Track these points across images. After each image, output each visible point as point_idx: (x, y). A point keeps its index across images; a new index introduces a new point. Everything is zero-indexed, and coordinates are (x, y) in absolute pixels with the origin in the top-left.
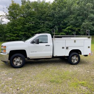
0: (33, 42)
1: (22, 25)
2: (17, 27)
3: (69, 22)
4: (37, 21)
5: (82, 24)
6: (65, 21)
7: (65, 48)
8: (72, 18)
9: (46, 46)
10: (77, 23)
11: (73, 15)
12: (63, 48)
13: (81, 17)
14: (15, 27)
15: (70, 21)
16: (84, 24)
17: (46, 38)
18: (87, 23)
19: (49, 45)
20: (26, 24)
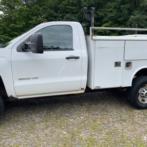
0: (24, 48)
1: (25, 21)
2: (17, 24)
3: (105, 14)
4: (52, 14)
5: (129, 19)
6: (100, 14)
7: (123, 64)
8: (111, 8)
9: (68, 58)
10: (120, 17)
11: (113, 3)
12: (117, 64)
13: (128, 6)
14: (12, 25)
15: (107, 14)
16: (133, 19)
17: (69, 35)
18: (137, 16)
19: (77, 58)
20: (32, 18)
